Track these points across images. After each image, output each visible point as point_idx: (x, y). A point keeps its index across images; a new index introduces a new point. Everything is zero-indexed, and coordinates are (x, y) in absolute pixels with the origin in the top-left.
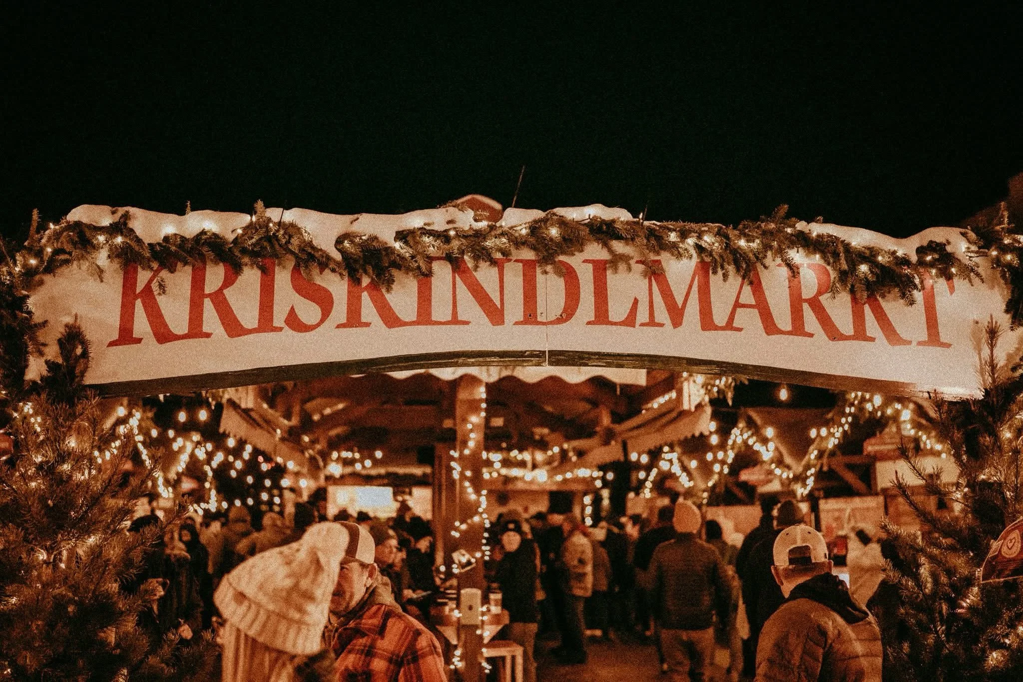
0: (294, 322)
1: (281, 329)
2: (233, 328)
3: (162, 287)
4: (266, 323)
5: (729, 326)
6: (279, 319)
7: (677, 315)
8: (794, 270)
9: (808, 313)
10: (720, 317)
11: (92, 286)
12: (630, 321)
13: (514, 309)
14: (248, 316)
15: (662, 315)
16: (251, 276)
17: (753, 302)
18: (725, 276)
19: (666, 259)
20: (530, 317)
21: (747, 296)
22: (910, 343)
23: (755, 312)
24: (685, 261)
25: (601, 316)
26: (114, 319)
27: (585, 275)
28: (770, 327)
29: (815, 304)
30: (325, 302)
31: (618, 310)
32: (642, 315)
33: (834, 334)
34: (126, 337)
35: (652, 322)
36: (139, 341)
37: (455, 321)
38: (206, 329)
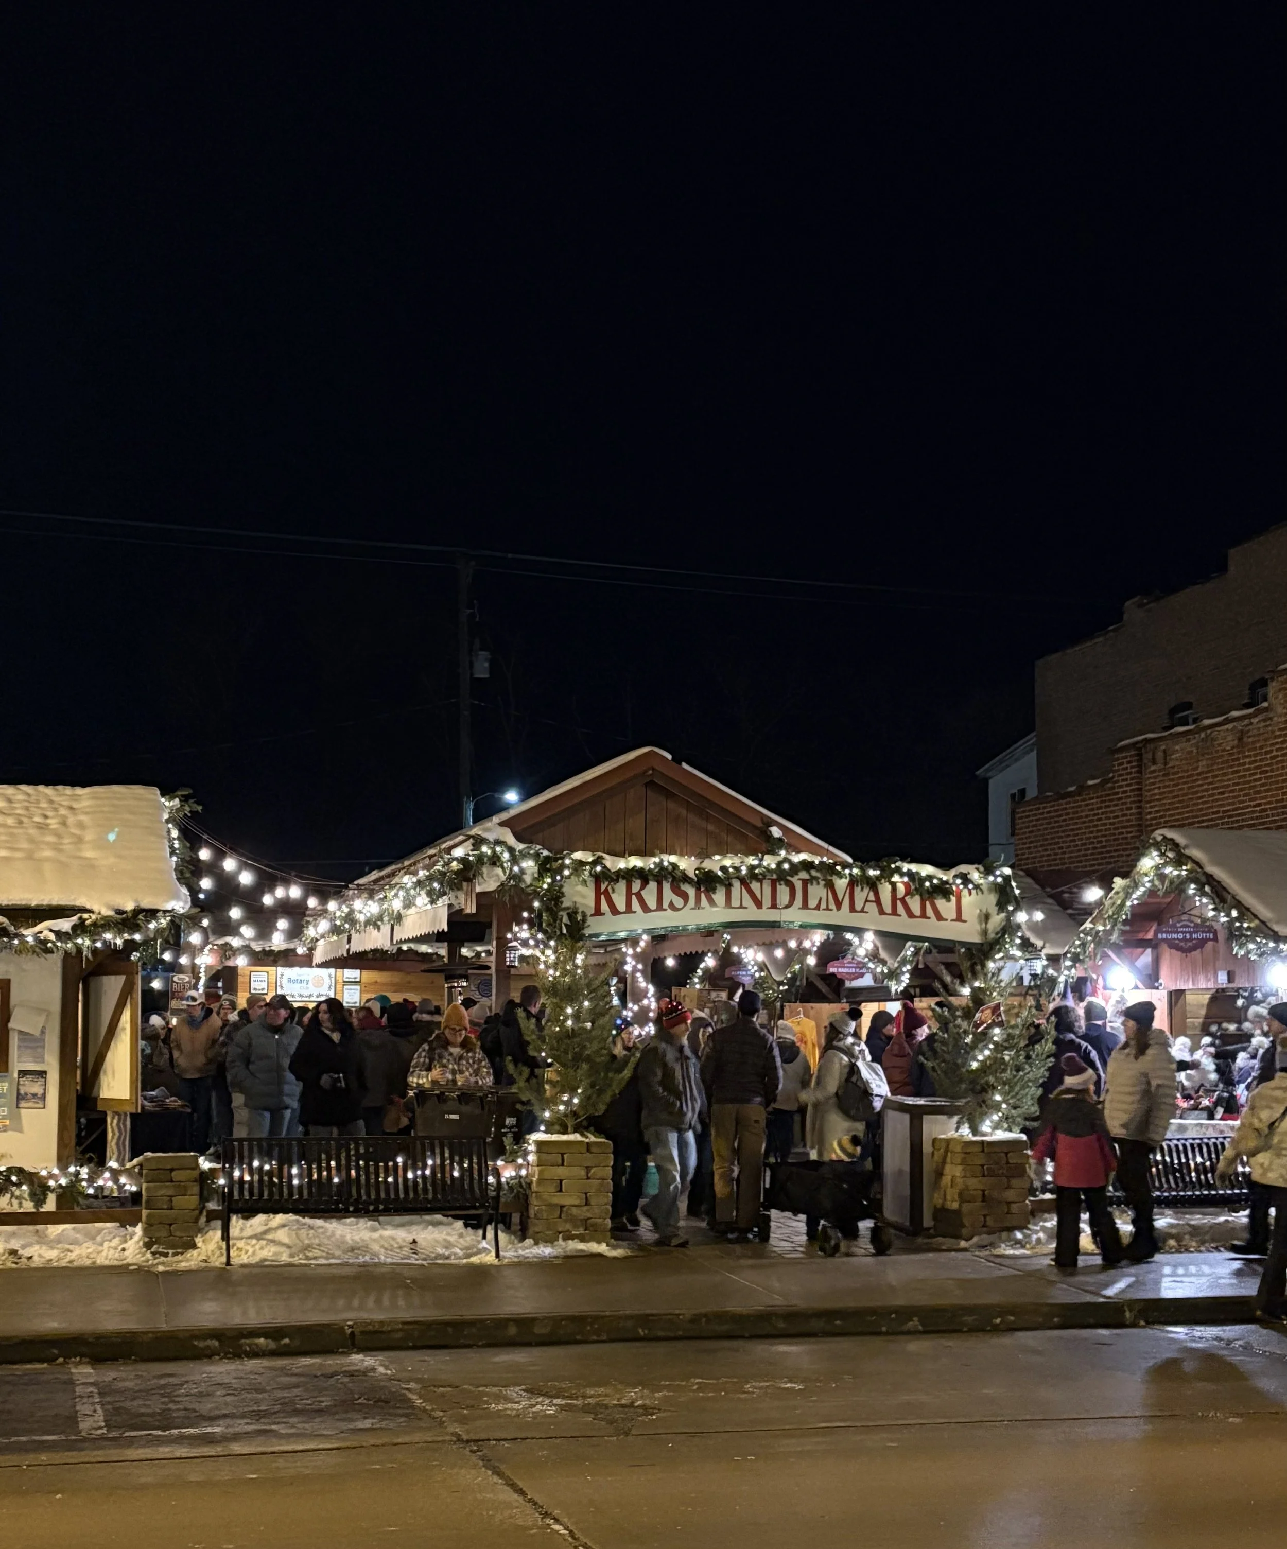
0: (672, 906)
1: (665, 910)
2: (645, 908)
3: (613, 890)
4: (660, 907)
5: (862, 911)
6: (665, 905)
7: (839, 905)
8: (894, 885)
9: (899, 904)
10: (858, 907)
11: (580, 888)
12: (818, 908)
13: (767, 902)
14: (652, 903)
15: (832, 905)
16: (653, 885)
17: (873, 899)
18: (862, 889)
19: (835, 878)
20: (774, 906)
21: (872, 897)
22: (946, 920)
23: (874, 904)
24: (844, 880)
25: (805, 905)
26: (592, 904)
27: (799, 886)
28: (882, 912)
29: (903, 900)
30: (685, 897)
31: (812, 903)
32: (823, 906)
33: (911, 915)
34: (598, 912)
35: (827, 909)
36: (604, 914)
37: (741, 907)
38: (634, 909)
